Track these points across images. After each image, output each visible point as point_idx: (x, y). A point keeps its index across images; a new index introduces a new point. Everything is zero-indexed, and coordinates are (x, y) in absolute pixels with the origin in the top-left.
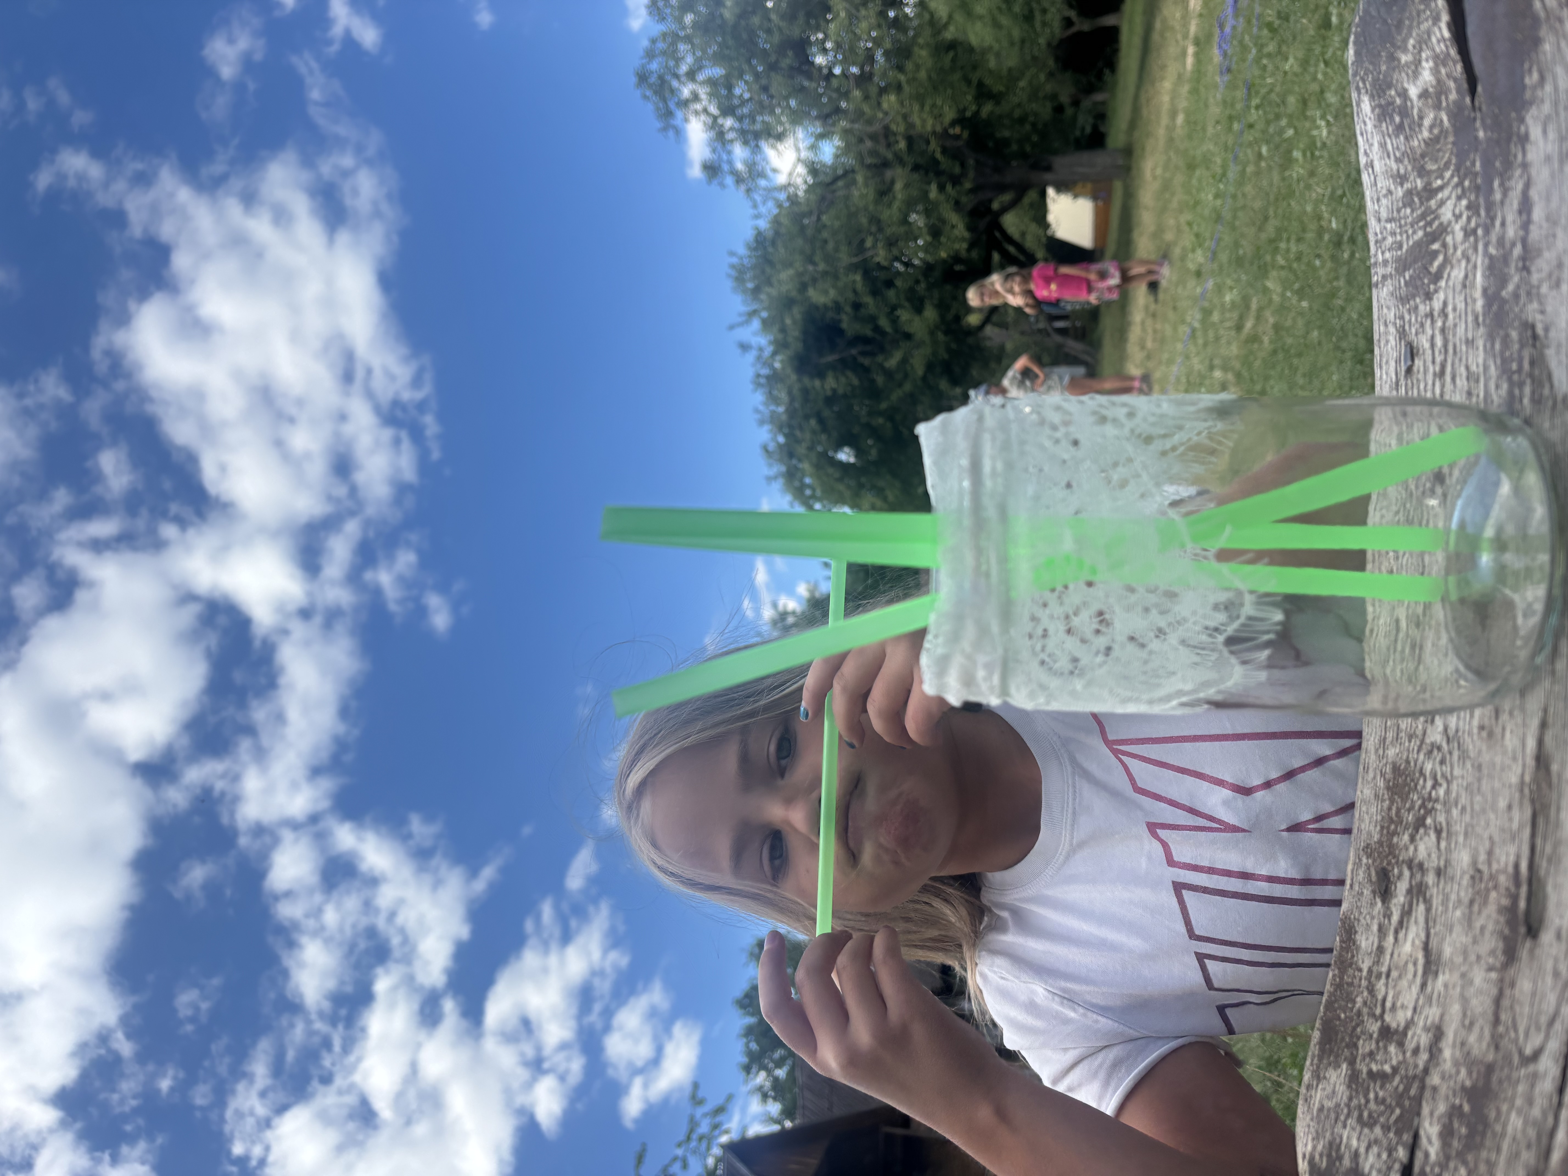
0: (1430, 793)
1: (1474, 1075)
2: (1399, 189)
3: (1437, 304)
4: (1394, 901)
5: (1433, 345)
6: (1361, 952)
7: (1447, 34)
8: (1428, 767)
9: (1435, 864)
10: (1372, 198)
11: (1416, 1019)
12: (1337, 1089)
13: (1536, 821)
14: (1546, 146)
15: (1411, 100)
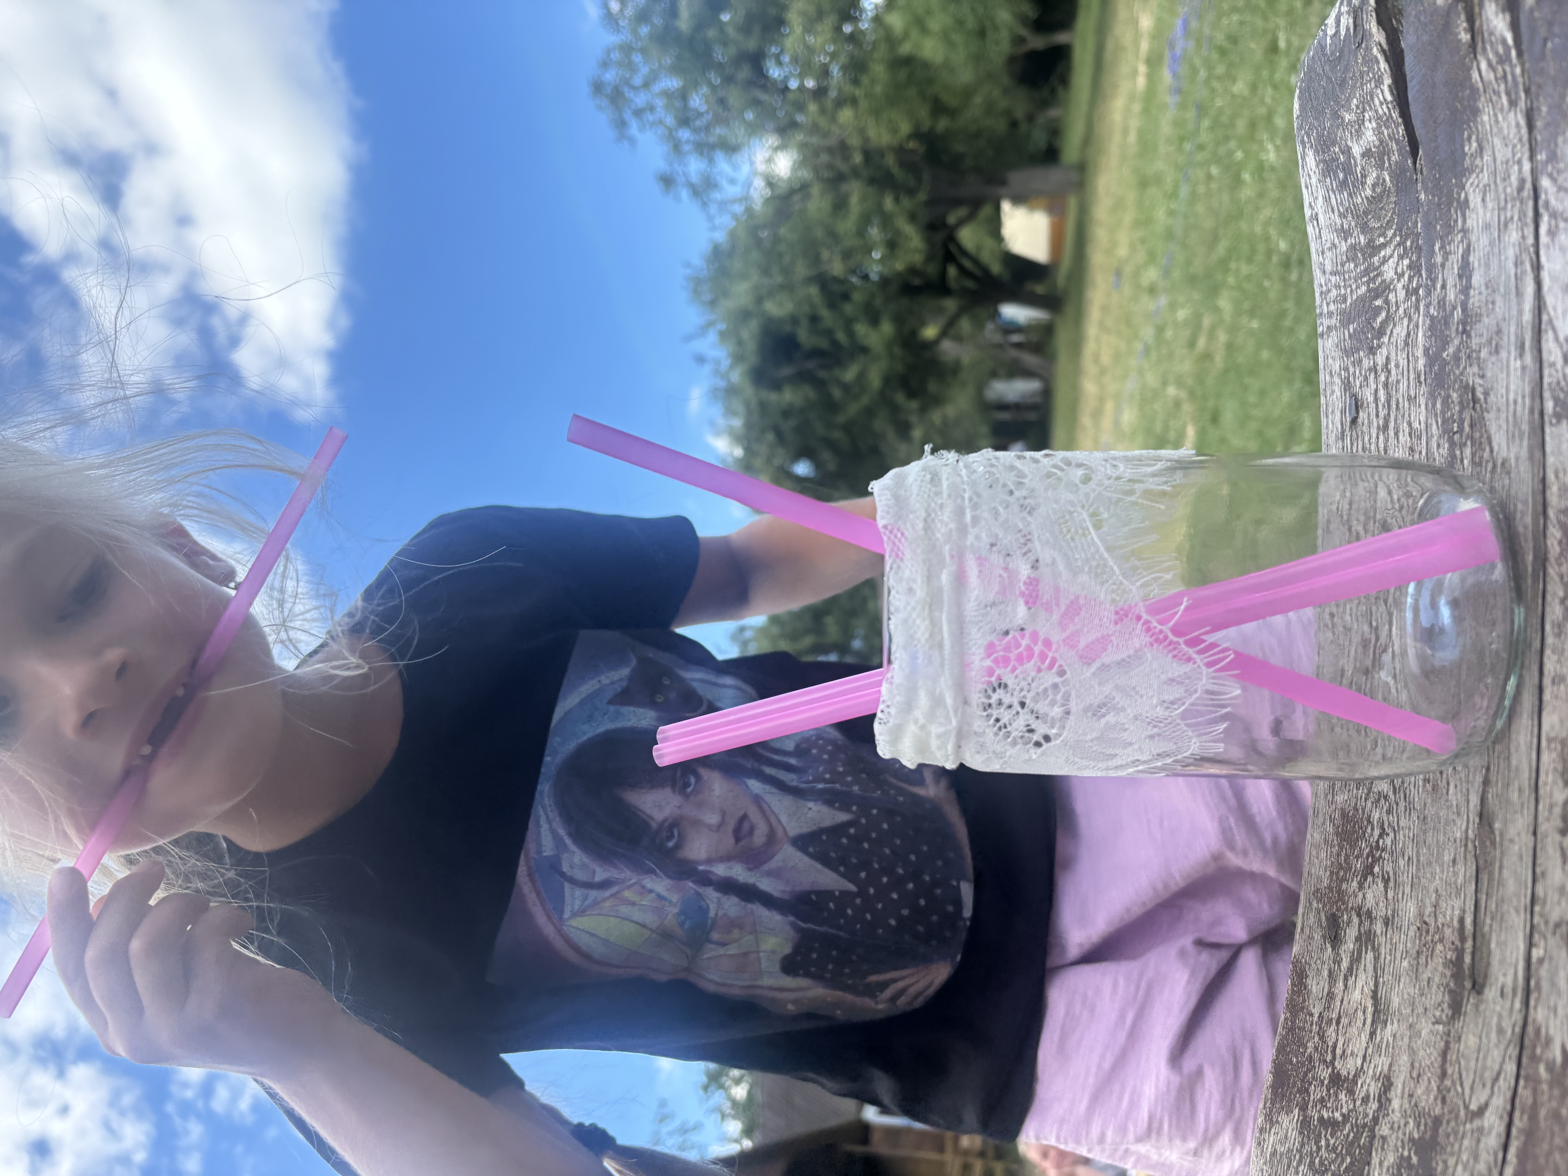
0: (1378, 842)
1: (1422, 1128)
2: (1343, 243)
3: (1380, 360)
4: (1344, 947)
5: (1376, 400)
6: (1312, 997)
7: (1389, 98)
8: (1376, 815)
9: (1383, 914)
10: (1317, 250)
11: (1365, 1068)
12: (1289, 1134)
13: (1480, 876)
14: (1485, 214)
15: (1354, 158)
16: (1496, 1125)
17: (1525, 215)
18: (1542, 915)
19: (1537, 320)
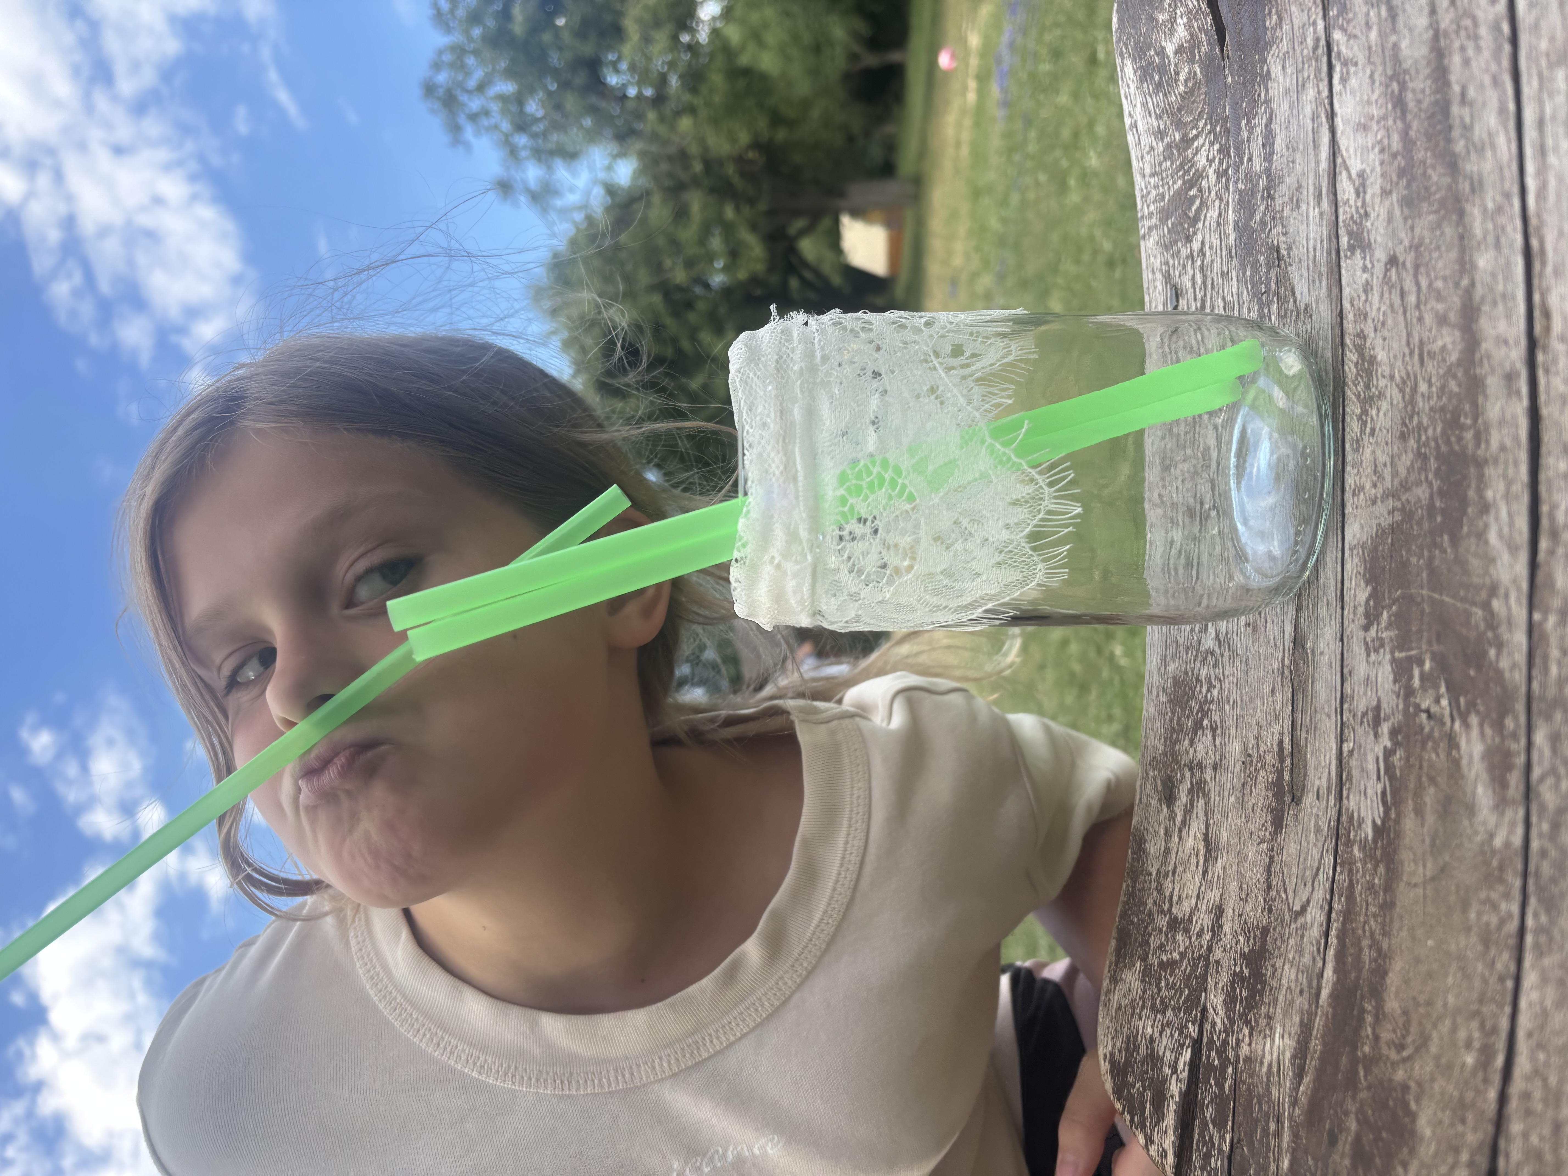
0: (1206, 697)
1: (1252, 941)
2: (1160, 144)
3: (1196, 246)
4: (1178, 803)
5: (1194, 284)
6: (1151, 857)
8: (1204, 672)
9: (1212, 760)
10: (1137, 156)
11: (1199, 906)
12: (1132, 986)
13: (1295, 698)
14: (1285, 81)
15: (1168, 57)
16: (1318, 916)
17: (1320, 72)
18: (1350, 711)
19: (1332, 166)
